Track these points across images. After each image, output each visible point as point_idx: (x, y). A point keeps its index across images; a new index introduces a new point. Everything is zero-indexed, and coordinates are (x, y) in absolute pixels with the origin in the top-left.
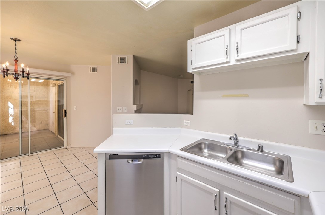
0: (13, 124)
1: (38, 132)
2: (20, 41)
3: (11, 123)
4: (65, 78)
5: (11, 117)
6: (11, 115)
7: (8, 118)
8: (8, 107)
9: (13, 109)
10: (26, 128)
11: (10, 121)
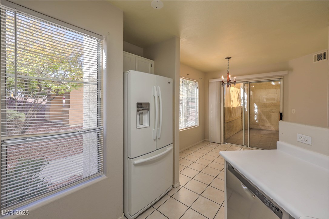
0: (257, 121)
1: (275, 132)
2: (230, 58)
3: (256, 120)
4: (282, 77)
5: (256, 116)
6: (256, 114)
7: (254, 116)
8: (254, 108)
9: (257, 110)
10: (266, 126)
11: (255, 119)
